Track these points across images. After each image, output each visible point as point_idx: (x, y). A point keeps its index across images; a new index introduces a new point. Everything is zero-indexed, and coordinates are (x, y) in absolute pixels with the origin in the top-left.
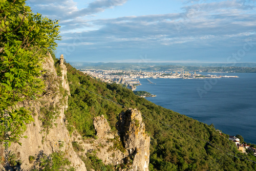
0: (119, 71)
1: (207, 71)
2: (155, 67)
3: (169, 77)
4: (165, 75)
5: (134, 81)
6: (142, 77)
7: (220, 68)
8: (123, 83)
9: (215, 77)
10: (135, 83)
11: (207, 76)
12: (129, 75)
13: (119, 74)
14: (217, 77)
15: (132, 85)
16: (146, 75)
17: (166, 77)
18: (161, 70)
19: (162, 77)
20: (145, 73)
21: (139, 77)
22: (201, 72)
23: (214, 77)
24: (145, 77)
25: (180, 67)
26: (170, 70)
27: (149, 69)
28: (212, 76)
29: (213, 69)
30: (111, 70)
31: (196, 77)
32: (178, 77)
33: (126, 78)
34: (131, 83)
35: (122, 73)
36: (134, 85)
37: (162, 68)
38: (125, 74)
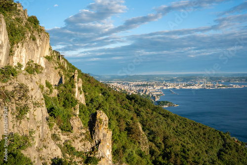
0: (144, 83)
1: (229, 81)
2: (178, 78)
3: (191, 87)
4: (187, 85)
5: (157, 91)
6: (165, 88)
7: (243, 78)
8: (147, 93)
9: (238, 87)
10: (158, 93)
11: (229, 86)
12: (152, 86)
13: (144, 85)
14: (239, 87)
15: (156, 96)
16: (169, 86)
17: (188, 87)
18: (183, 81)
19: (185, 88)
20: (168, 84)
21: (163, 88)
22: (223, 82)
23: (237, 87)
24: (168, 88)
25: (203, 78)
26: (193, 80)
27: (172, 81)
28: (234, 86)
29: (235, 79)
30: (136, 82)
31: (218, 87)
32: (200, 87)
33: (150, 89)
34: (155, 94)
35: (147, 85)
36: (157, 95)
37: (184, 79)
38: (150, 85)
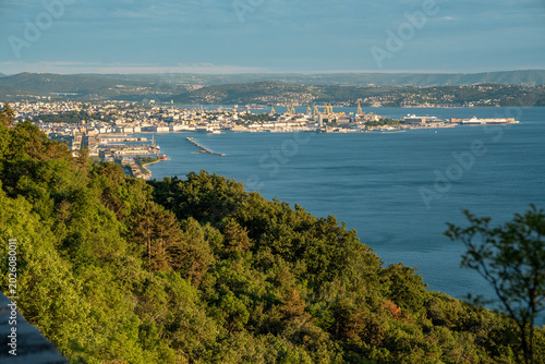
0: (68, 107)
1: (398, 103)
2: (205, 90)
3: (268, 125)
4: (250, 119)
5: (139, 144)
6: (163, 129)
7: (447, 90)
8: (93, 153)
9: (437, 124)
10: (139, 151)
11: (409, 122)
12: (109, 119)
13: (71, 118)
14: (442, 125)
15: (132, 162)
16: (179, 122)
17: (256, 127)
18: (228, 102)
19: (241, 128)
20: (173, 112)
21: (153, 129)
22: (377, 105)
23: (433, 125)
24: (176, 128)
25: (301, 90)
26: (264, 99)
27: (184, 98)
28: (424, 119)
29: (420, 94)
30: (34, 101)
31: (368, 124)
32: (302, 124)
33: (101, 134)
34: (127, 155)
35: (84, 116)
36: (139, 160)
37: (230, 92)
38: (97, 116)
